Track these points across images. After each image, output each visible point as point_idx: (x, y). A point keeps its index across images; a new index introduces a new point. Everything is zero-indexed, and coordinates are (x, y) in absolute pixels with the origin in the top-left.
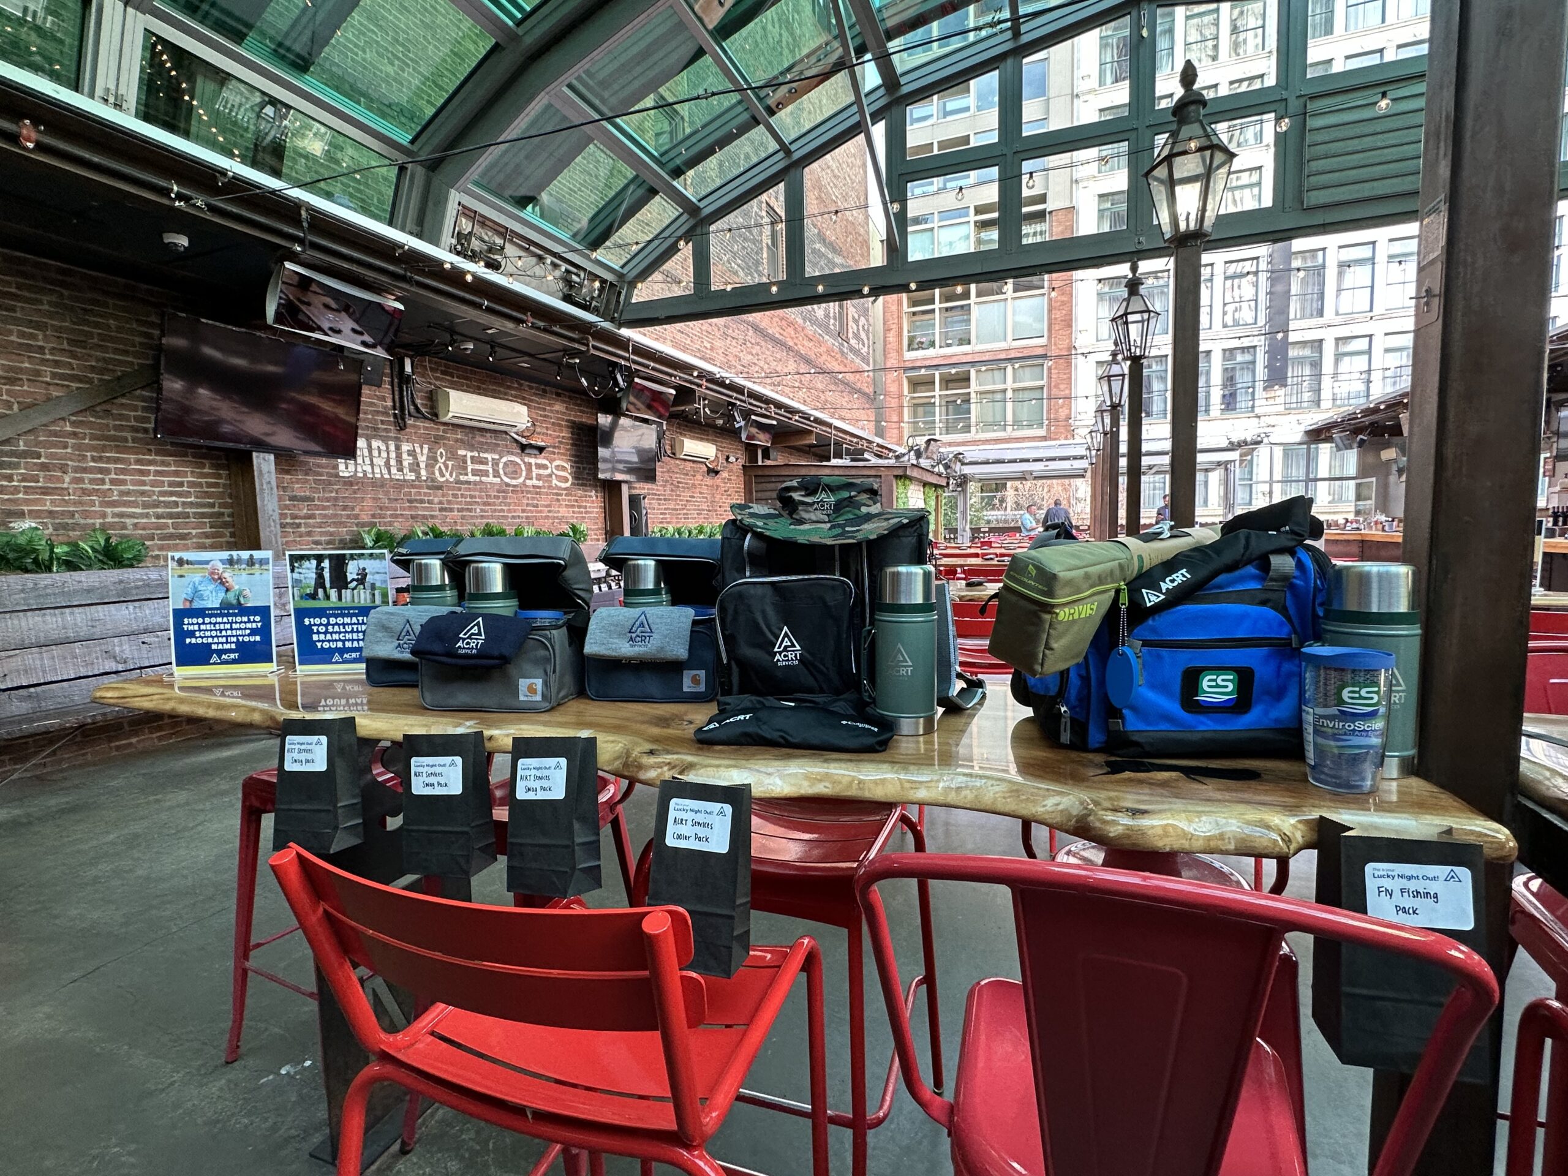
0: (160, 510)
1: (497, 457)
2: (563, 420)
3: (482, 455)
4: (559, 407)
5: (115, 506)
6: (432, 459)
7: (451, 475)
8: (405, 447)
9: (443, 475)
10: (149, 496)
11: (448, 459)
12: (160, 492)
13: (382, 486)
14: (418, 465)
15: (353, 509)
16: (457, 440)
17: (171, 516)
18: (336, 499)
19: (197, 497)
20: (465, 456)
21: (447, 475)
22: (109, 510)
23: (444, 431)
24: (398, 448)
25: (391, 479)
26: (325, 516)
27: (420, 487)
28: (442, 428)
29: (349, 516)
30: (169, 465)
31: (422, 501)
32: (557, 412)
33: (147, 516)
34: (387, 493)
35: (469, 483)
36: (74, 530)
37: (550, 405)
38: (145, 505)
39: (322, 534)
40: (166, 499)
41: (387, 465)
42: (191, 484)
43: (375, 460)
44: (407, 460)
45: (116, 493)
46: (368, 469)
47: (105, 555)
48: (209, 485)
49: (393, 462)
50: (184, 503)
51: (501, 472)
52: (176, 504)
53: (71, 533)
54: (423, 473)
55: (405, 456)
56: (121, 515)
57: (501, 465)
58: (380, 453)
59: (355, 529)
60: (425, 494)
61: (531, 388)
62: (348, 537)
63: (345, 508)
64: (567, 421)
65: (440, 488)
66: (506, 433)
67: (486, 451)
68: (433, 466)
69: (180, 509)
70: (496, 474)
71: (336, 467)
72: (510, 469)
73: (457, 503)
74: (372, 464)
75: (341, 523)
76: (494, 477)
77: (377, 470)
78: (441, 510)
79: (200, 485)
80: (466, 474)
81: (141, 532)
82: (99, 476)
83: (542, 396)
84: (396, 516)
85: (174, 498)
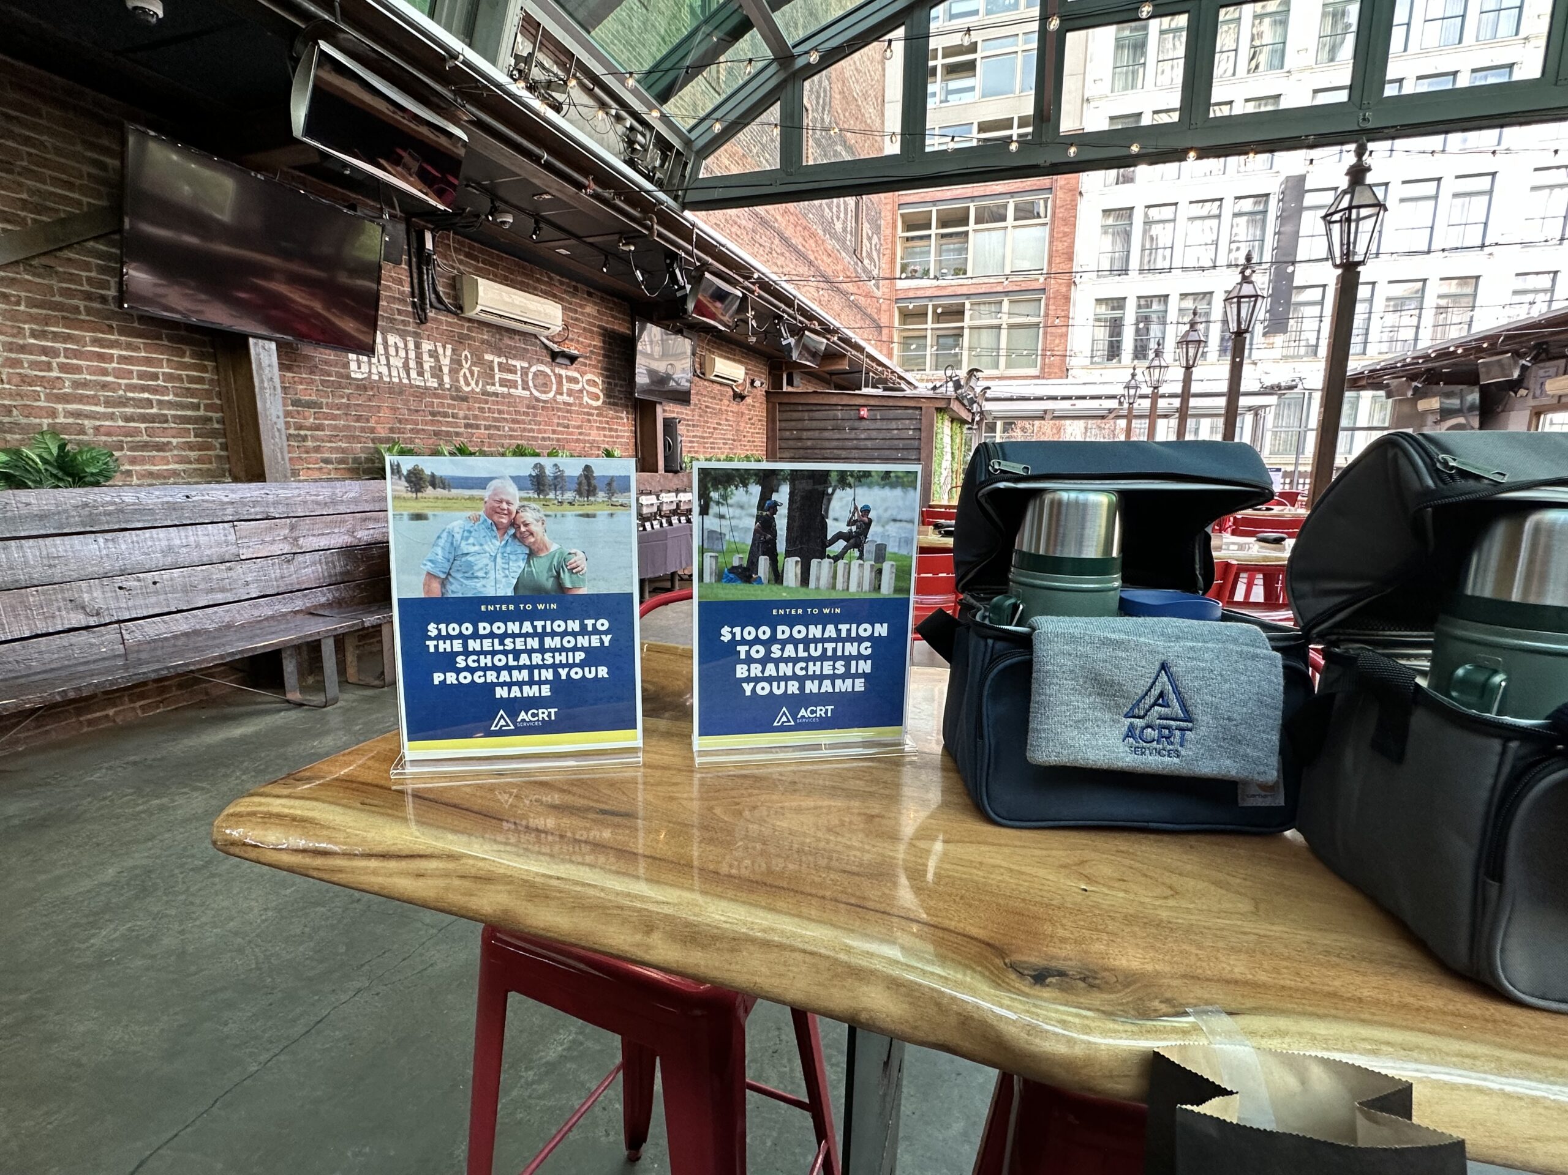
0: (129, 410)
1: (526, 365)
2: (594, 325)
3: (510, 361)
4: (590, 309)
5: (68, 402)
6: (456, 364)
7: (477, 384)
8: (426, 346)
9: (468, 384)
10: (114, 390)
11: (473, 364)
12: (126, 385)
13: (401, 393)
14: (441, 370)
15: (368, 421)
16: (483, 342)
17: (144, 418)
18: (348, 406)
19: (176, 395)
20: (492, 362)
21: (473, 383)
22: (60, 407)
23: (469, 329)
24: (418, 346)
25: (411, 386)
26: (335, 428)
27: (443, 397)
28: (467, 325)
29: (363, 430)
30: (137, 349)
31: (446, 415)
32: (589, 315)
33: (112, 417)
34: (406, 402)
35: (496, 395)
36: (10, 432)
37: (581, 306)
38: (108, 403)
39: (332, 450)
40: (136, 395)
41: (406, 367)
42: (169, 377)
43: (391, 359)
44: (428, 363)
45: (67, 384)
46: (384, 370)
47: (60, 468)
48: (191, 379)
49: (412, 364)
50: (160, 402)
51: (531, 384)
52: (149, 403)
53: (8, 437)
54: (446, 379)
55: (426, 357)
56: (78, 414)
57: (530, 376)
58: (397, 351)
59: (371, 445)
60: (449, 406)
61: (562, 283)
62: (363, 456)
63: (358, 418)
64: (599, 327)
65: (465, 399)
66: (536, 337)
67: (515, 357)
68: (457, 372)
69: (154, 410)
70: (526, 387)
71: (346, 365)
72: (540, 380)
73: (485, 419)
74: (388, 365)
75: (354, 437)
76: (524, 389)
77: (394, 373)
78: (467, 426)
79: (180, 378)
80: (493, 384)
81: (104, 438)
82: (44, 358)
83: (574, 295)
84: (418, 431)
85: (146, 395)
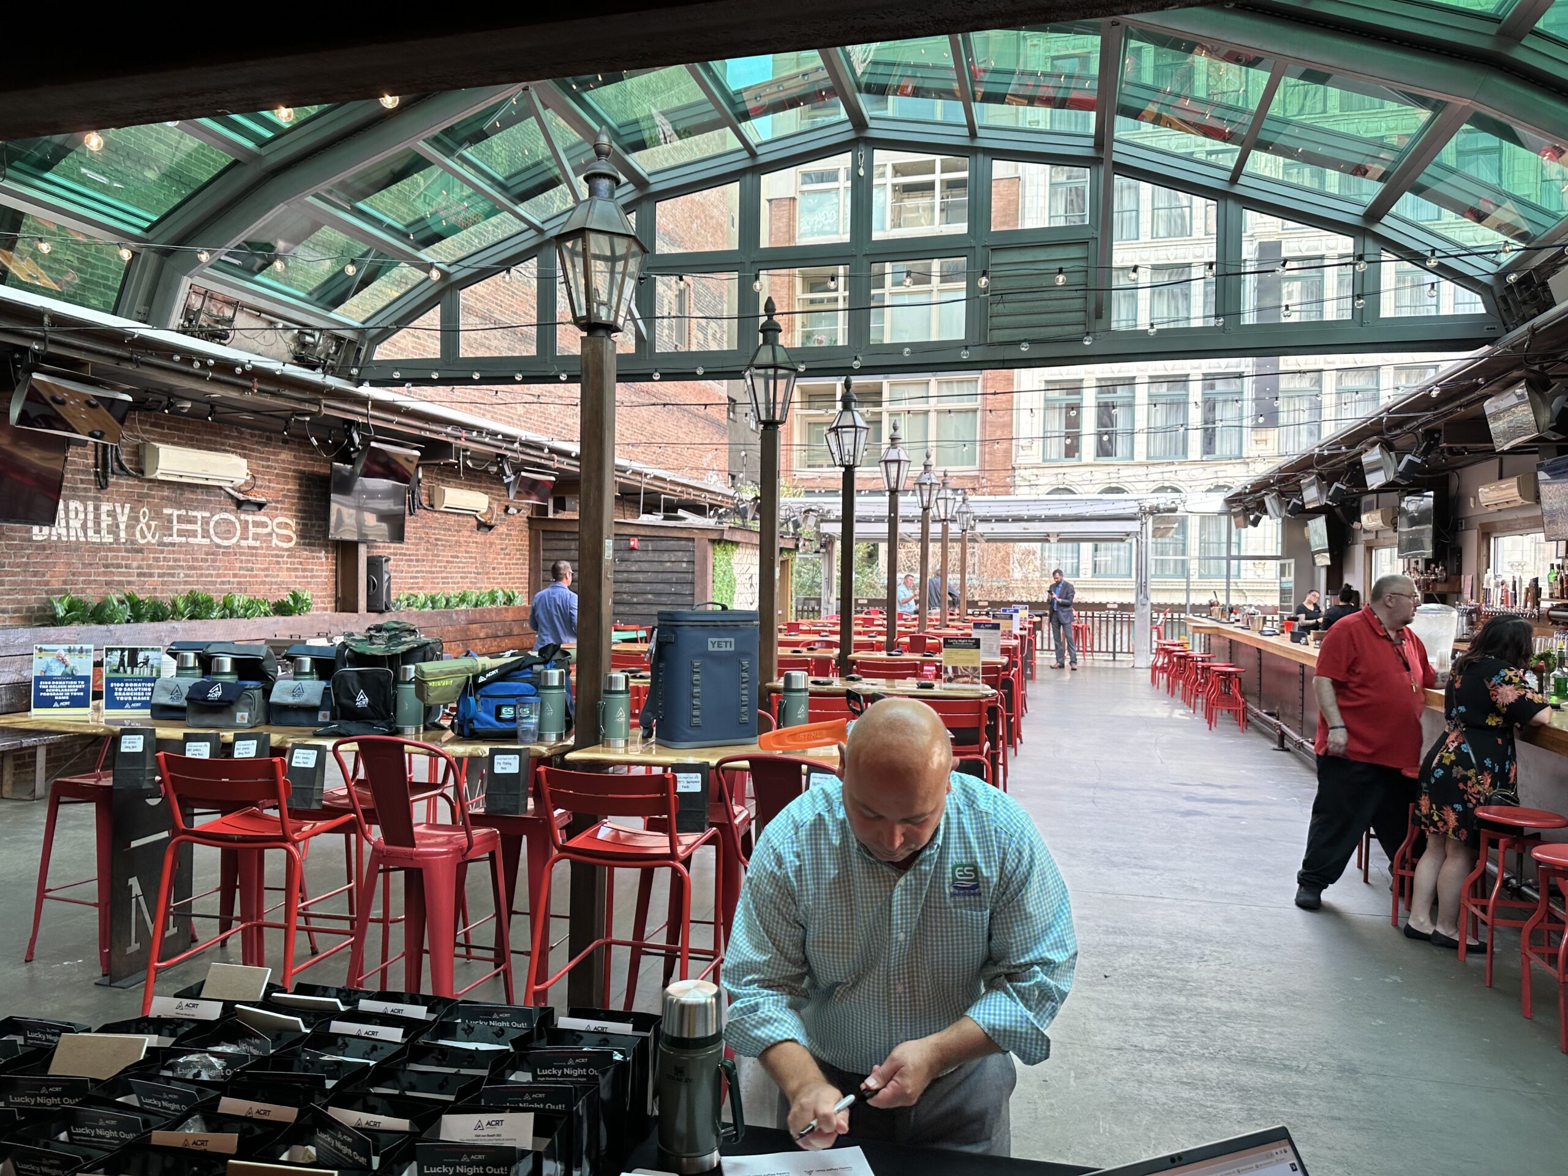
1: (207, 514)
2: (290, 470)
3: (190, 513)
4: (286, 455)
6: (134, 519)
7: (153, 536)
8: (105, 507)
9: (144, 537)
11: (151, 519)
13: (76, 550)
14: (117, 526)
15: (44, 575)
16: (162, 498)
18: (27, 564)
20: (171, 515)
21: (149, 537)
23: (149, 489)
24: (97, 508)
25: (87, 542)
26: (14, 583)
27: (118, 550)
28: (147, 485)
29: (39, 583)
31: (119, 566)
32: (283, 461)
34: (81, 558)
35: (173, 545)
37: (274, 454)
39: (9, 601)
41: (84, 527)
43: (71, 522)
44: (106, 521)
46: (64, 532)
49: (90, 524)
51: (212, 532)
54: (123, 534)
55: (104, 517)
57: (212, 524)
58: (77, 515)
59: (45, 596)
60: (123, 558)
61: (255, 436)
62: (35, 605)
63: (35, 574)
64: (295, 471)
65: (140, 551)
66: (220, 488)
67: (196, 509)
68: (134, 527)
70: (206, 534)
71: (30, 531)
72: (223, 528)
73: (159, 567)
74: (68, 527)
75: (29, 590)
76: (203, 537)
77: (72, 533)
78: (139, 575)
80: (171, 535)
83: (266, 445)
84: (90, 582)
